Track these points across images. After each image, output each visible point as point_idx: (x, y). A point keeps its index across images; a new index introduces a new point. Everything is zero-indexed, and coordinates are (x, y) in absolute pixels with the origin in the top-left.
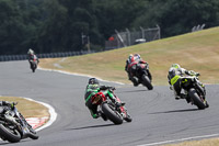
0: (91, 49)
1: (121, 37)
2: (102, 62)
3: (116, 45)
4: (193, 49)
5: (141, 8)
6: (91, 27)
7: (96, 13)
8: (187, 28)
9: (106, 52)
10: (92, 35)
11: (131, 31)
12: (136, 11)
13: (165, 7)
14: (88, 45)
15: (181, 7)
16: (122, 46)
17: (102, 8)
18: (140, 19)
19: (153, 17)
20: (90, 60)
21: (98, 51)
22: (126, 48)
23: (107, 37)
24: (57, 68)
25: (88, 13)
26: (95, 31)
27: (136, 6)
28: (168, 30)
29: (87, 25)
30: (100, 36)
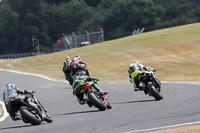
0: (41, 51)
1: (68, 40)
2: (50, 62)
3: (63, 47)
4: (133, 51)
5: (86, 13)
6: (40, 31)
7: (46, 18)
8: (128, 32)
9: (55, 54)
10: (41, 38)
11: (77, 34)
12: (82, 16)
13: (108, 13)
14: (38, 48)
15: (123, 12)
16: (69, 48)
17: (50, 14)
18: (85, 23)
19: (97, 22)
20: (39, 61)
21: (47, 52)
22: (72, 50)
23: (55, 40)
24: (9, 68)
25: (37, 18)
26: (44, 34)
27: (82, 12)
28: (111, 33)
29: (36, 28)
30: (49, 39)
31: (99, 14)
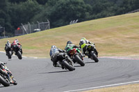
0: (6, 35)
1: (25, 28)
3: (21, 33)
4: (70, 35)
5: (38, 9)
6: (6, 21)
7: (9, 13)
8: (67, 22)
9: (16, 37)
10: (6, 26)
11: (31, 24)
12: (34, 11)
13: (53, 9)
14: (4, 33)
15: (63, 8)
16: (26, 33)
17: (13, 10)
18: (37, 16)
19: (45, 15)
21: (11, 37)
22: (28, 35)
23: (16, 28)
25: (4, 12)
26: (8, 24)
27: (34, 8)
28: (55, 23)
29: (3, 20)
30: (12, 27)
31: (47, 10)
